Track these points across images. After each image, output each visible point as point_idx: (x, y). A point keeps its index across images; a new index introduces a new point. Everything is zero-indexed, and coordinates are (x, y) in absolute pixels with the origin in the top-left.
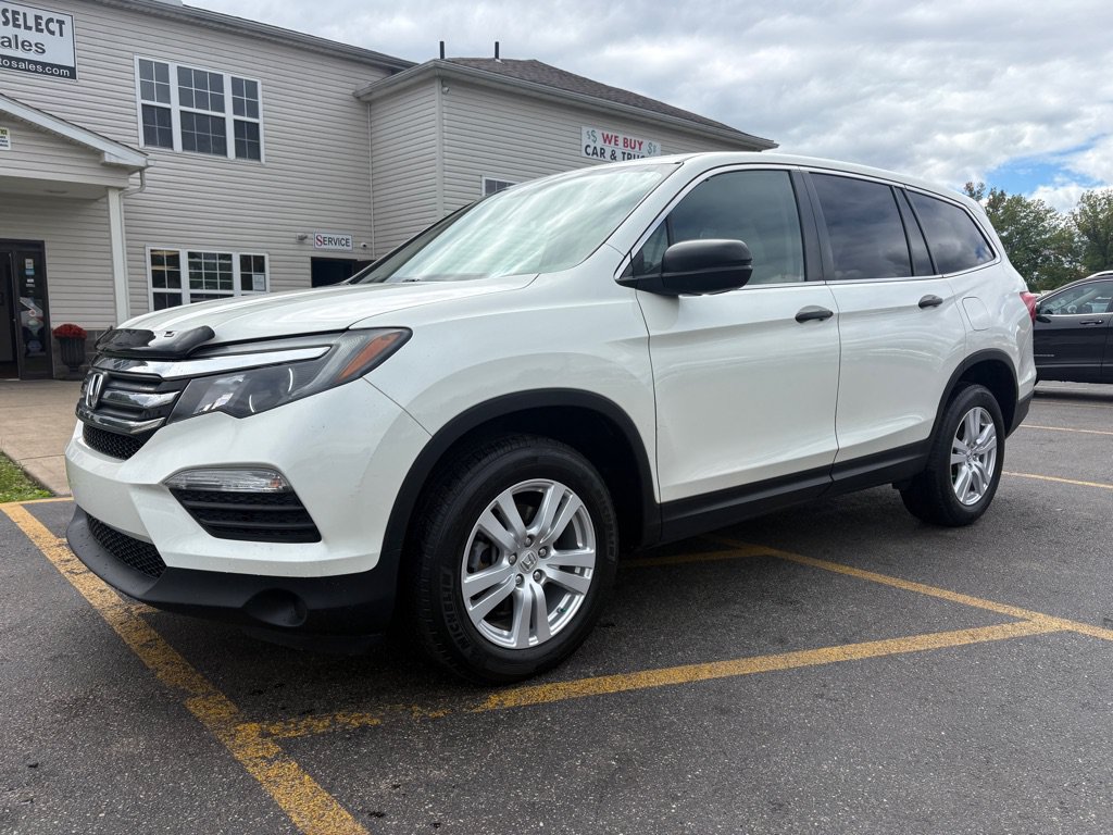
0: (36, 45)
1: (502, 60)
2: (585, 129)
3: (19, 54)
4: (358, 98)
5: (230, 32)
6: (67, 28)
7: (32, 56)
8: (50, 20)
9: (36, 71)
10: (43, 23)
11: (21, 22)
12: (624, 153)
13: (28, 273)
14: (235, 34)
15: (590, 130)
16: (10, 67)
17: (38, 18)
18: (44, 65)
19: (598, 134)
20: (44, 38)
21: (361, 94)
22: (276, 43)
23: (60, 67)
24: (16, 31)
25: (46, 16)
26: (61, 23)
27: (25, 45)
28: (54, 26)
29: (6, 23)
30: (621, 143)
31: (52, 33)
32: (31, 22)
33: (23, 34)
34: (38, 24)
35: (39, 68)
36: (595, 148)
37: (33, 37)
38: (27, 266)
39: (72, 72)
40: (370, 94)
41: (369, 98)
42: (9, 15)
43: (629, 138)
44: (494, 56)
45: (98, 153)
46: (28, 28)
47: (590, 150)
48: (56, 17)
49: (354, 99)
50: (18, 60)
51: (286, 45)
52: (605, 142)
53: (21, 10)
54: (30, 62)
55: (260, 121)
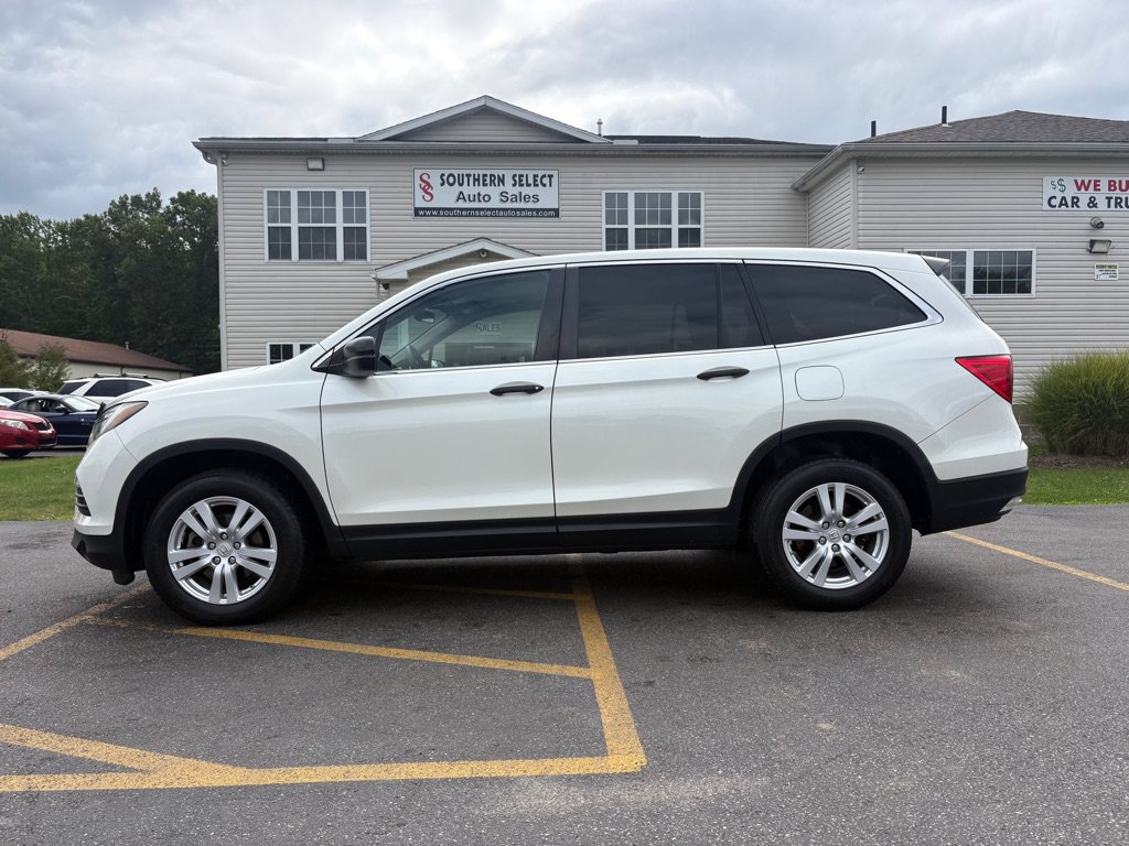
0: (533, 196)
1: (950, 124)
2: (1047, 180)
3: (522, 205)
4: (796, 189)
5: (679, 156)
6: (555, 180)
7: (531, 205)
8: (544, 176)
9: (532, 217)
10: (539, 179)
11: (524, 182)
12: (1109, 199)
14: (684, 156)
15: (1056, 179)
16: (516, 216)
17: (535, 176)
18: (538, 210)
19: (1069, 182)
20: (539, 191)
21: (797, 186)
22: (718, 156)
23: (548, 210)
24: (521, 189)
25: (540, 173)
26: (550, 176)
27: (526, 198)
28: (546, 180)
29: (514, 185)
30: (1104, 186)
31: (544, 185)
32: (531, 181)
33: (525, 190)
34: (535, 181)
35: (534, 213)
36: (1064, 198)
37: (531, 191)
39: (556, 213)
40: (804, 184)
41: (805, 188)
42: (517, 179)
43: (1117, 180)
44: (940, 121)
46: (528, 185)
47: (1055, 202)
48: (547, 173)
49: (791, 191)
50: (521, 210)
51: (728, 156)
52: (1079, 189)
53: (524, 172)
54: (529, 210)
55: (701, 226)
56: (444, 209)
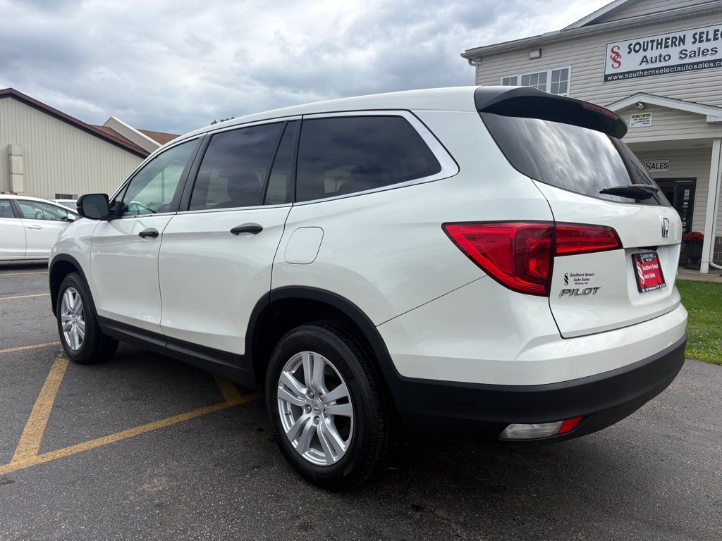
0: (712, 50)
3: (701, 59)
7: (709, 58)
9: (709, 67)
11: (704, 38)
13: (685, 198)
16: (693, 69)
17: (717, 31)
20: (718, 43)
24: (700, 45)
27: (705, 52)
29: (694, 42)
33: (705, 46)
34: (715, 35)
35: (712, 64)
37: (710, 45)
38: (685, 194)
42: (697, 36)
45: (705, 116)
46: (708, 40)
50: (699, 63)
53: (705, 30)
54: (706, 62)
56: (628, 73)
